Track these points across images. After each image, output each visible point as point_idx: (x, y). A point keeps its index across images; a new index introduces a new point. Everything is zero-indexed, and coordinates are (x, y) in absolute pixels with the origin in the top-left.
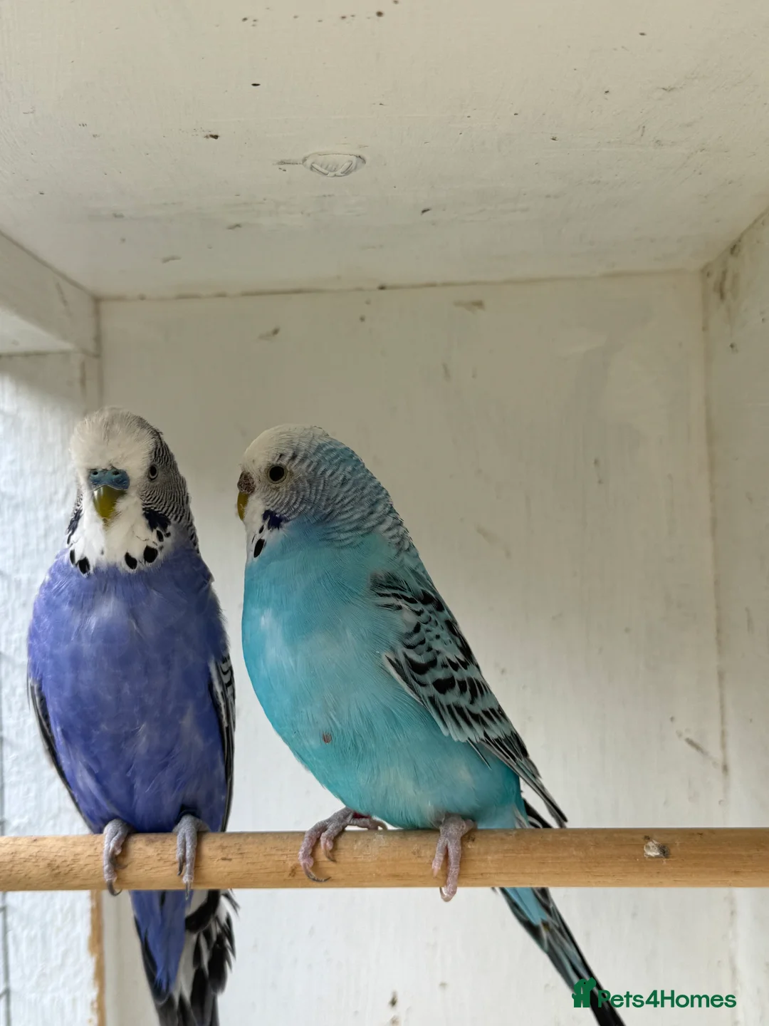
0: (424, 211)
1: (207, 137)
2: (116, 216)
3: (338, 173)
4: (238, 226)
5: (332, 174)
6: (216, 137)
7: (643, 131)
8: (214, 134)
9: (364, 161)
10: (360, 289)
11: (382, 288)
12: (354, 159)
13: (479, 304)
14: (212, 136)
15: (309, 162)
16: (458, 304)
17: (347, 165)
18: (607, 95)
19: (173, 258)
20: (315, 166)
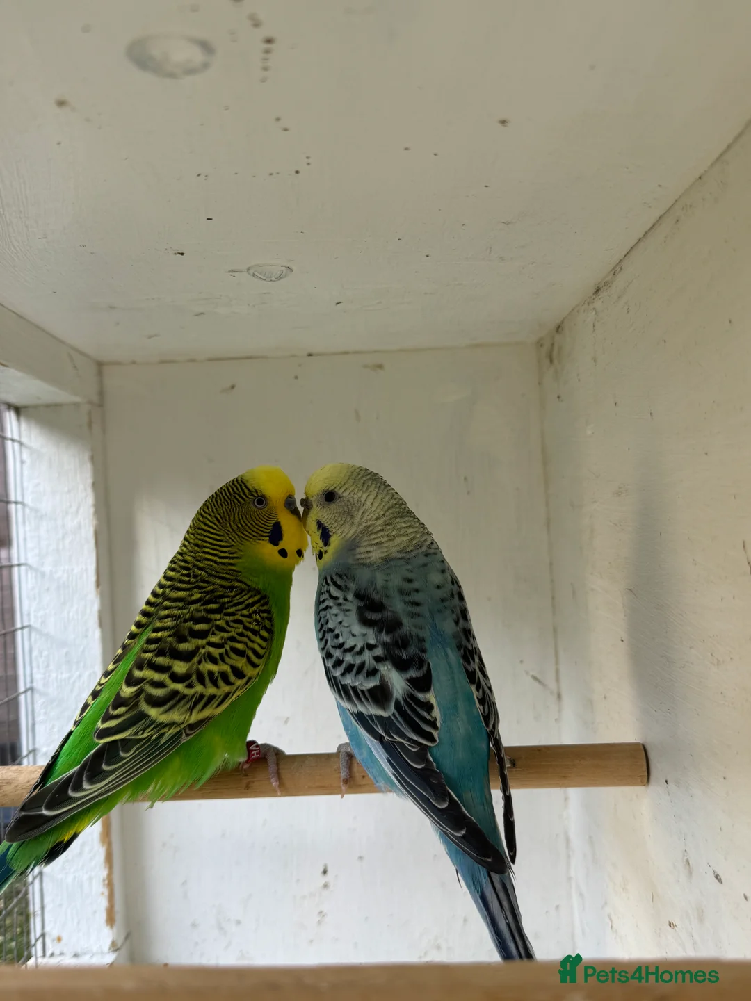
0: (337, 304)
1: (175, 254)
2: (111, 307)
3: (273, 279)
4: (202, 313)
5: (269, 279)
6: (182, 254)
7: (491, 251)
8: (181, 252)
9: (292, 271)
10: (293, 356)
11: (310, 355)
12: (284, 269)
13: (380, 366)
14: (180, 254)
15: (252, 272)
16: (365, 366)
17: (279, 273)
18: (463, 227)
19: (156, 335)
20: (256, 273)
